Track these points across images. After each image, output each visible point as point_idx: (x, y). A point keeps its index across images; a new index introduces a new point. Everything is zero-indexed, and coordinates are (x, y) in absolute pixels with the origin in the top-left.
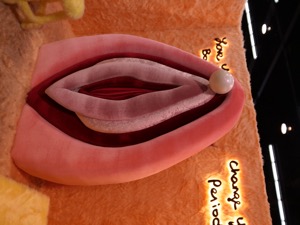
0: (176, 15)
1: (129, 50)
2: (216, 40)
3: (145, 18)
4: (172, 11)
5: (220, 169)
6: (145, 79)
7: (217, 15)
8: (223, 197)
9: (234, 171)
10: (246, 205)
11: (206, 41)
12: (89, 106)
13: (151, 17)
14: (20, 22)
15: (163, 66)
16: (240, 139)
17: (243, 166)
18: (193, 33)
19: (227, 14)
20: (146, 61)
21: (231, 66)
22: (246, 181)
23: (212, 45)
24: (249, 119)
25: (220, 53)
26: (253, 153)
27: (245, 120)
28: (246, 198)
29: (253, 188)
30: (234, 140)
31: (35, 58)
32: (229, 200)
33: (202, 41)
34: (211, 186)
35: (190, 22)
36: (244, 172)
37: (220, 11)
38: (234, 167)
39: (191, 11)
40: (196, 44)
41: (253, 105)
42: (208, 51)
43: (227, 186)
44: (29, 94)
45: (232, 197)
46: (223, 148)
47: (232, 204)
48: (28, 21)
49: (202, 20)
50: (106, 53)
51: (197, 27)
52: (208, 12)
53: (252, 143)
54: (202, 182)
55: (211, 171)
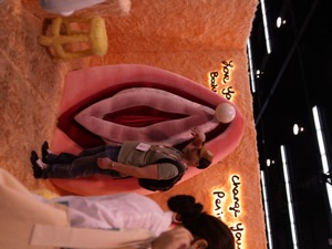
0: (186, 40)
1: (146, 79)
2: (224, 62)
3: (158, 42)
4: (183, 36)
5: (223, 182)
6: (160, 109)
7: (224, 41)
8: (226, 207)
9: (236, 184)
10: (245, 213)
11: (214, 64)
12: (114, 133)
13: (163, 40)
14: (52, 57)
15: (176, 96)
16: (241, 156)
17: (243, 180)
18: (203, 56)
19: (233, 40)
20: (161, 91)
21: (236, 89)
22: (245, 193)
23: (219, 68)
24: (250, 138)
25: (226, 76)
26: (252, 169)
27: (246, 139)
28: (245, 207)
29: (251, 198)
30: (236, 157)
31: (62, 86)
32: (231, 209)
33: (210, 64)
34: (216, 197)
35: (200, 45)
36: (244, 185)
37: (227, 38)
38: (236, 180)
39: (201, 37)
40: (205, 67)
41: (254, 125)
42: (216, 74)
43: (229, 197)
44: (59, 119)
45: (233, 206)
46: (227, 165)
47: (233, 212)
48: (59, 57)
49: (211, 44)
50: (125, 81)
51: (205, 50)
52: (216, 38)
53: (252, 160)
54: (208, 194)
55: (216, 184)
